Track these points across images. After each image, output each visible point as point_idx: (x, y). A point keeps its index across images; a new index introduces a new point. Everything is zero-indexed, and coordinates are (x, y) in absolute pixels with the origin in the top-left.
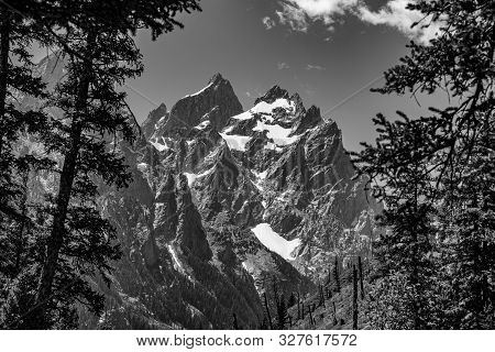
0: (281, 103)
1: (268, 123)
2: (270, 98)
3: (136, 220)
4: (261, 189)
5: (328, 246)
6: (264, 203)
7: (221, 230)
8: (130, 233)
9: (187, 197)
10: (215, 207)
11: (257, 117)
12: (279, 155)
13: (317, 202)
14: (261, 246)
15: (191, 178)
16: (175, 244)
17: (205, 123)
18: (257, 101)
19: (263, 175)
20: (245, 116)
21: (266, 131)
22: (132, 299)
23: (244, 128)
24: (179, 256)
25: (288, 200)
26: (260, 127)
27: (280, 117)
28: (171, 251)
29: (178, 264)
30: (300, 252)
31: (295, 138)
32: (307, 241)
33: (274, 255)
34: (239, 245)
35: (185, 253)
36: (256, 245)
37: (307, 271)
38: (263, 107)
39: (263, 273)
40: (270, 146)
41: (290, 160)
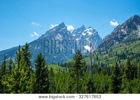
0: (90, 29)
19: (88, 39)
20: (86, 31)
23: (85, 32)
25: (91, 42)
26: (87, 32)
27: (90, 31)
31: (92, 34)
32: (93, 48)
33: (87, 50)
38: (88, 29)
40: (89, 35)
41: (91, 37)
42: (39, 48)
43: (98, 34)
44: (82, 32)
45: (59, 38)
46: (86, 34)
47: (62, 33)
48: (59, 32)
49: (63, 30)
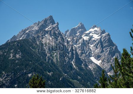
0: (96, 29)
1: (93, 34)
2: (93, 28)
3: (65, 56)
4: (91, 49)
5: (108, 62)
6: (92, 52)
7: (84, 58)
8: (64, 60)
9: (76, 51)
10: (82, 53)
11: (90, 32)
12: (96, 41)
13: (105, 52)
14: (93, 62)
16: (73, 62)
17: (78, 34)
18: (90, 29)
19: (92, 46)
20: (88, 32)
21: (92, 35)
22: (66, 75)
23: (87, 35)
24: (74, 65)
25: (98, 51)
28: (73, 63)
29: (74, 66)
30: (101, 63)
31: (99, 37)
32: (103, 61)
33: (96, 64)
34: (88, 62)
35: (76, 64)
36: (92, 62)
37: (103, 68)
38: (92, 30)
39: (94, 69)
40: (93, 39)
41: (99, 42)
42: (18, 56)
44: (82, 34)
45: (48, 40)
46: (88, 37)
47: (52, 32)
48: (47, 32)
49: (54, 28)
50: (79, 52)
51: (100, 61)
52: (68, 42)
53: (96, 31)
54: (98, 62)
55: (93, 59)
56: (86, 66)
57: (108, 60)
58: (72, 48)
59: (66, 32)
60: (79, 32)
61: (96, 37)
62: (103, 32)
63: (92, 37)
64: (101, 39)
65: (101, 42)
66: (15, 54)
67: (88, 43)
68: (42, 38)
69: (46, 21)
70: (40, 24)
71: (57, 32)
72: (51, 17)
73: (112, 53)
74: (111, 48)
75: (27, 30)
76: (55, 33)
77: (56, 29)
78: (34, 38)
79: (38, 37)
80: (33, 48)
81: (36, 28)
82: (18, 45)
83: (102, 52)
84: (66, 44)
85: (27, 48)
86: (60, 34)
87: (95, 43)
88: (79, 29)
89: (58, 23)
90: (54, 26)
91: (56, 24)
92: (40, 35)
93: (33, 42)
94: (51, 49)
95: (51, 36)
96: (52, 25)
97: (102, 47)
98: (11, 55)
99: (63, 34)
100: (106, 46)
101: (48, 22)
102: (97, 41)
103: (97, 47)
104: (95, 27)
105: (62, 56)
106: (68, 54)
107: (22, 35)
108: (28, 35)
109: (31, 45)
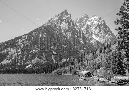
0: (95, 17)
4: (93, 30)
5: (104, 38)
6: (93, 32)
7: (88, 36)
9: (82, 32)
10: (86, 33)
11: (92, 19)
13: (101, 32)
15: (83, 29)
17: (84, 21)
18: (92, 17)
19: (93, 28)
20: (90, 19)
23: (89, 22)
25: (97, 32)
26: (92, 21)
27: (95, 19)
32: (100, 38)
33: (96, 40)
34: (90, 39)
36: (93, 38)
37: (100, 42)
39: (94, 42)
40: (94, 24)
41: (97, 26)
43: (104, 23)
44: (87, 21)
45: (64, 26)
46: (91, 23)
47: (67, 20)
48: (63, 20)
49: (68, 18)
50: (85, 32)
51: (99, 38)
52: (77, 26)
53: (95, 18)
54: (97, 39)
55: (94, 36)
56: (89, 41)
57: (103, 36)
58: (80, 30)
59: (77, 20)
60: (85, 20)
61: (96, 22)
62: (100, 19)
63: (93, 23)
64: (99, 23)
65: (99, 26)
66: (43, 35)
67: (91, 27)
68: (60, 24)
69: (63, 13)
70: (59, 16)
71: (69, 20)
72: (66, 11)
73: (106, 32)
74: (105, 29)
75: (51, 20)
76: (68, 21)
77: (69, 18)
78: (55, 24)
79: (58, 23)
80: (54, 30)
81: (57, 18)
82: (44, 29)
83: (99, 32)
84: (75, 27)
85: (50, 31)
86: (71, 21)
87: (95, 26)
88: (84, 18)
89: (70, 14)
90: (68, 16)
91: (69, 15)
92: (59, 22)
93: (54, 26)
94: (66, 31)
95: (66, 23)
96: (67, 16)
97: (100, 29)
98: (40, 35)
99: (74, 21)
100: (102, 28)
101: (64, 14)
102: (96, 25)
103: (96, 29)
104: (95, 16)
105: (73, 35)
106: (77, 34)
107: (48, 23)
108: (52, 23)
109: (53, 29)
